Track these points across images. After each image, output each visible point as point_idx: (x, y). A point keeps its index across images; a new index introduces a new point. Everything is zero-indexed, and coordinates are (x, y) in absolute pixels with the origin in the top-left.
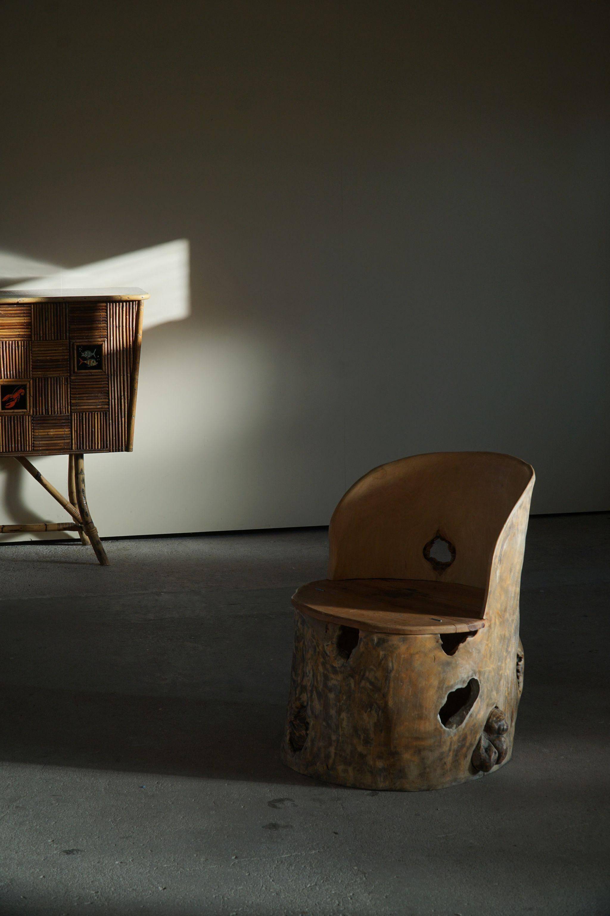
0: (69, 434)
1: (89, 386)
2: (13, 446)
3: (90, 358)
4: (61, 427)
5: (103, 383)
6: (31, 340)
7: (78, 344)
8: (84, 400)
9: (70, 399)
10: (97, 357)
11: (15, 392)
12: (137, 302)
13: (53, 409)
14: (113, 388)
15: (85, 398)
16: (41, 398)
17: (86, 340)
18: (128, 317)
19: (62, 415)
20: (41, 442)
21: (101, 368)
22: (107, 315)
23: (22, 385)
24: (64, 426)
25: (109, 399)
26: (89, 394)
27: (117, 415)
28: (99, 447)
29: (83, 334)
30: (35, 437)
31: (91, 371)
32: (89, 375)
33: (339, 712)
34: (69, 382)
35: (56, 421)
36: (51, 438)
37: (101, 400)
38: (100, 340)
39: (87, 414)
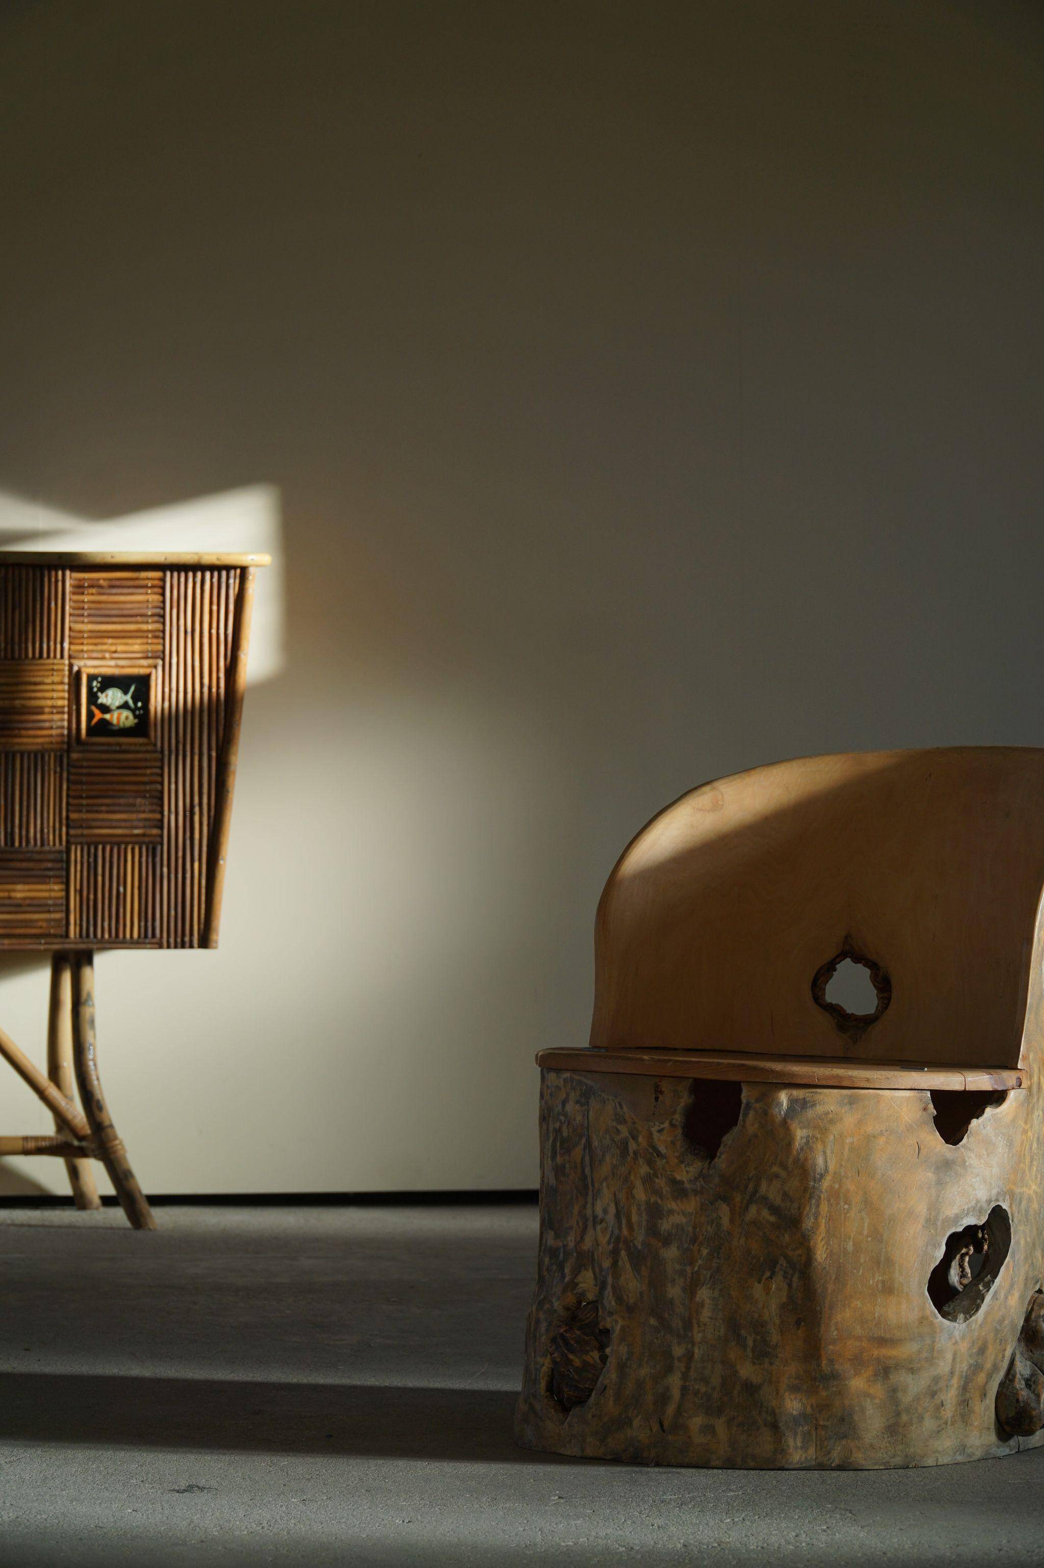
0: (62, 898)
1: (114, 779)
3: (119, 708)
4: (43, 879)
5: (148, 771)
7: (92, 671)
8: (101, 812)
9: (68, 811)
10: (135, 703)
12: (238, 571)
13: (24, 833)
14: (173, 787)
15: (104, 808)
17: (112, 663)
18: (215, 608)
19: (46, 848)
21: (146, 734)
22: (164, 602)
24: (50, 877)
25: (162, 813)
26: (113, 797)
27: (180, 854)
28: (136, 935)
29: (104, 647)
31: (121, 740)
32: (116, 752)
33: (691, 1289)
34: (65, 767)
35: (31, 865)
36: (18, 907)
37: (143, 816)
38: (145, 662)
39: (108, 848)
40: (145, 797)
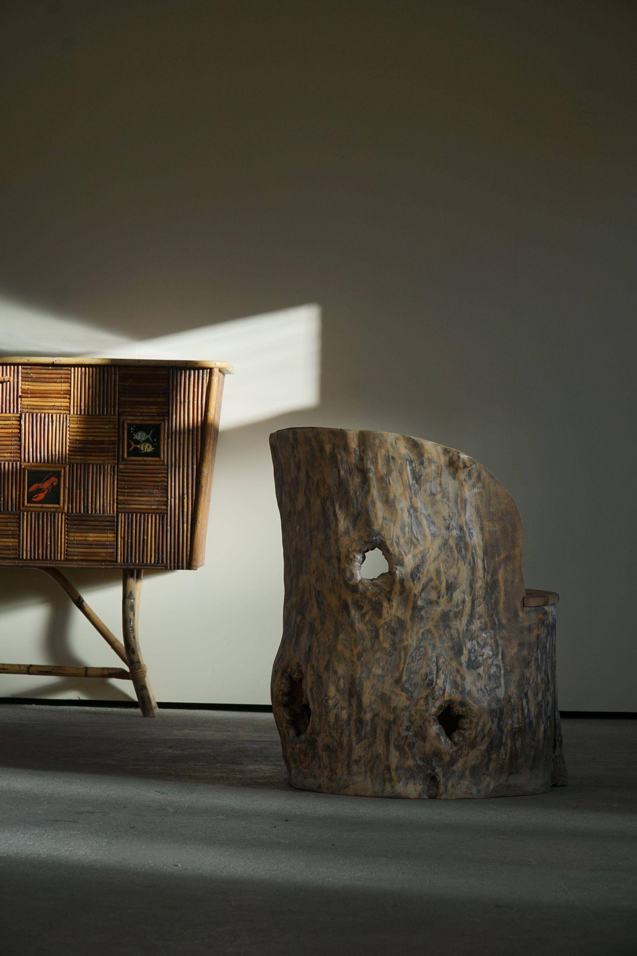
0: (114, 541)
1: (142, 479)
2: (40, 551)
3: (144, 442)
4: (104, 531)
5: (160, 475)
6: (70, 414)
7: (130, 422)
8: (135, 496)
9: (117, 495)
10: (153, 440)
11: (45, 481)
12: (208, 370)
13: (94, 506)
14: (173, 484)
15: (136, 494)
16: (78, 491)
17: (141, 418)
18: (196, 390)
19: (106, 514)
20: (76, 550)
21: (159, 456)
22: (169, 386)
23: (55, 472)
24: (108, 530)
25: (167, 498)
26: (142, 489)
27: (177, 519)
28: (153, 562)
29: (137, 410)
30: (68, 542)
31: (145, 458)
32: (143, 465)
34: (116, 472)
35: (97, 523)
36: (90, 545)
37: (157, 499)
38: (158, 418)
39: (139, 515)
40: (159, 489)
